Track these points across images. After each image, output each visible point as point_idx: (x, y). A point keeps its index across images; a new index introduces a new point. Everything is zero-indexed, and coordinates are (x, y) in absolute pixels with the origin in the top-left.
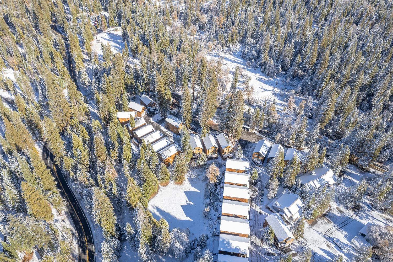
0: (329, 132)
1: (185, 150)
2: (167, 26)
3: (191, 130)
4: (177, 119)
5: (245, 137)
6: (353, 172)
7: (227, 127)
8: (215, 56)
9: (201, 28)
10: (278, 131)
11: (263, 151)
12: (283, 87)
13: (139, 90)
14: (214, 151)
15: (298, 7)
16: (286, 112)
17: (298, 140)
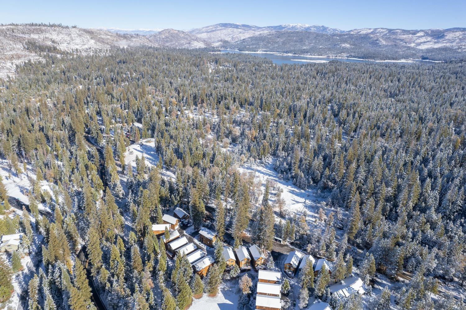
0: (358, 242)
1: (219, 261)
2: (200, 139)
3: (224, 242)
4: (211, 231)
5: (277, 249)
6: (384, 282)
7: (259, 239)
8: (247, 168)
9: (234, 141)
10: (310, 242)
11: (294, 262)
12: (315, 199)
13: (173, 203)
14: (247, 263)
15: (328, 120)
16: (317, 224)
17: (328, 251)
